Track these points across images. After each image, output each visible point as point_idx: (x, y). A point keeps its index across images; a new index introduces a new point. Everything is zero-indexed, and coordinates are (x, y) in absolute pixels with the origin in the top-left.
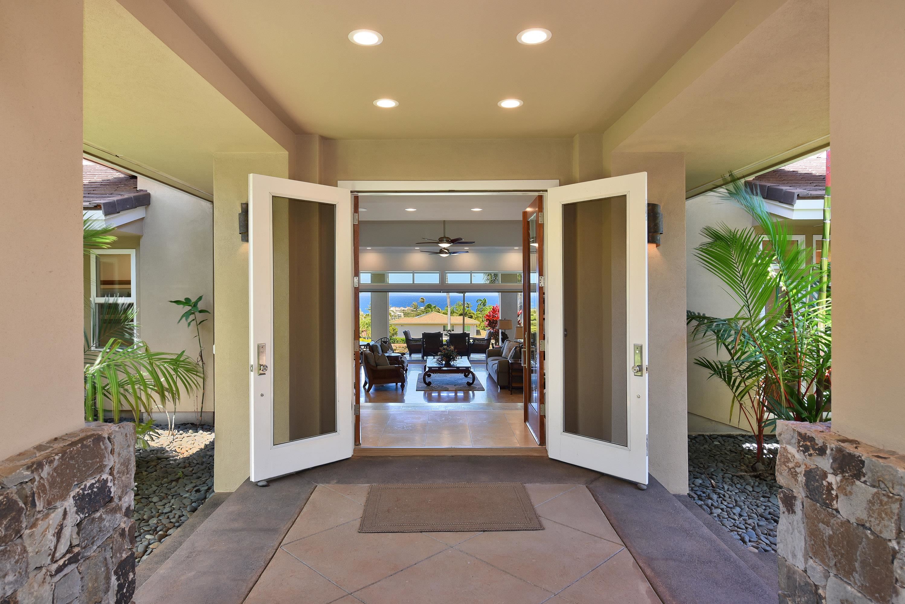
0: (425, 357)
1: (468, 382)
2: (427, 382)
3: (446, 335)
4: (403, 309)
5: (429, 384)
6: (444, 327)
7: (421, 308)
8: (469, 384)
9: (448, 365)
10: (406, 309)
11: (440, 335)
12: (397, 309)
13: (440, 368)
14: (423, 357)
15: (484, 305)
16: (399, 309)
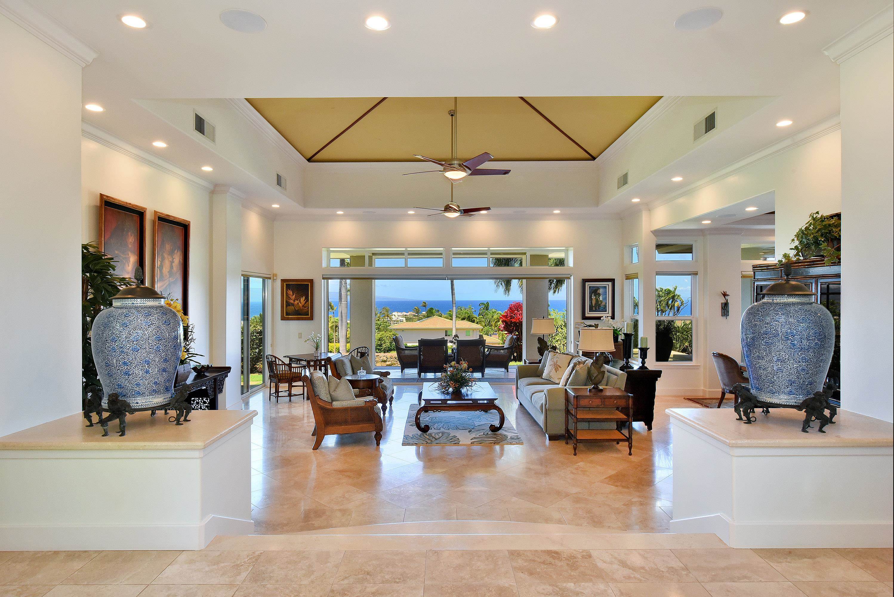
0: (423, 374)
1: (491, 426)
2: (423, 426)
3: (451, 342)
4: (405, 314)
5: (425, 429)
6: (446, 332)
7: (423, 313)
8: (494, 429)
9: (457, 395)
10: (408, 314)
11: (442, 343)
12: (399, 314)
13: (444, 401)
14: (419, 374)
15: (487, 309)
16: (402, 314)
